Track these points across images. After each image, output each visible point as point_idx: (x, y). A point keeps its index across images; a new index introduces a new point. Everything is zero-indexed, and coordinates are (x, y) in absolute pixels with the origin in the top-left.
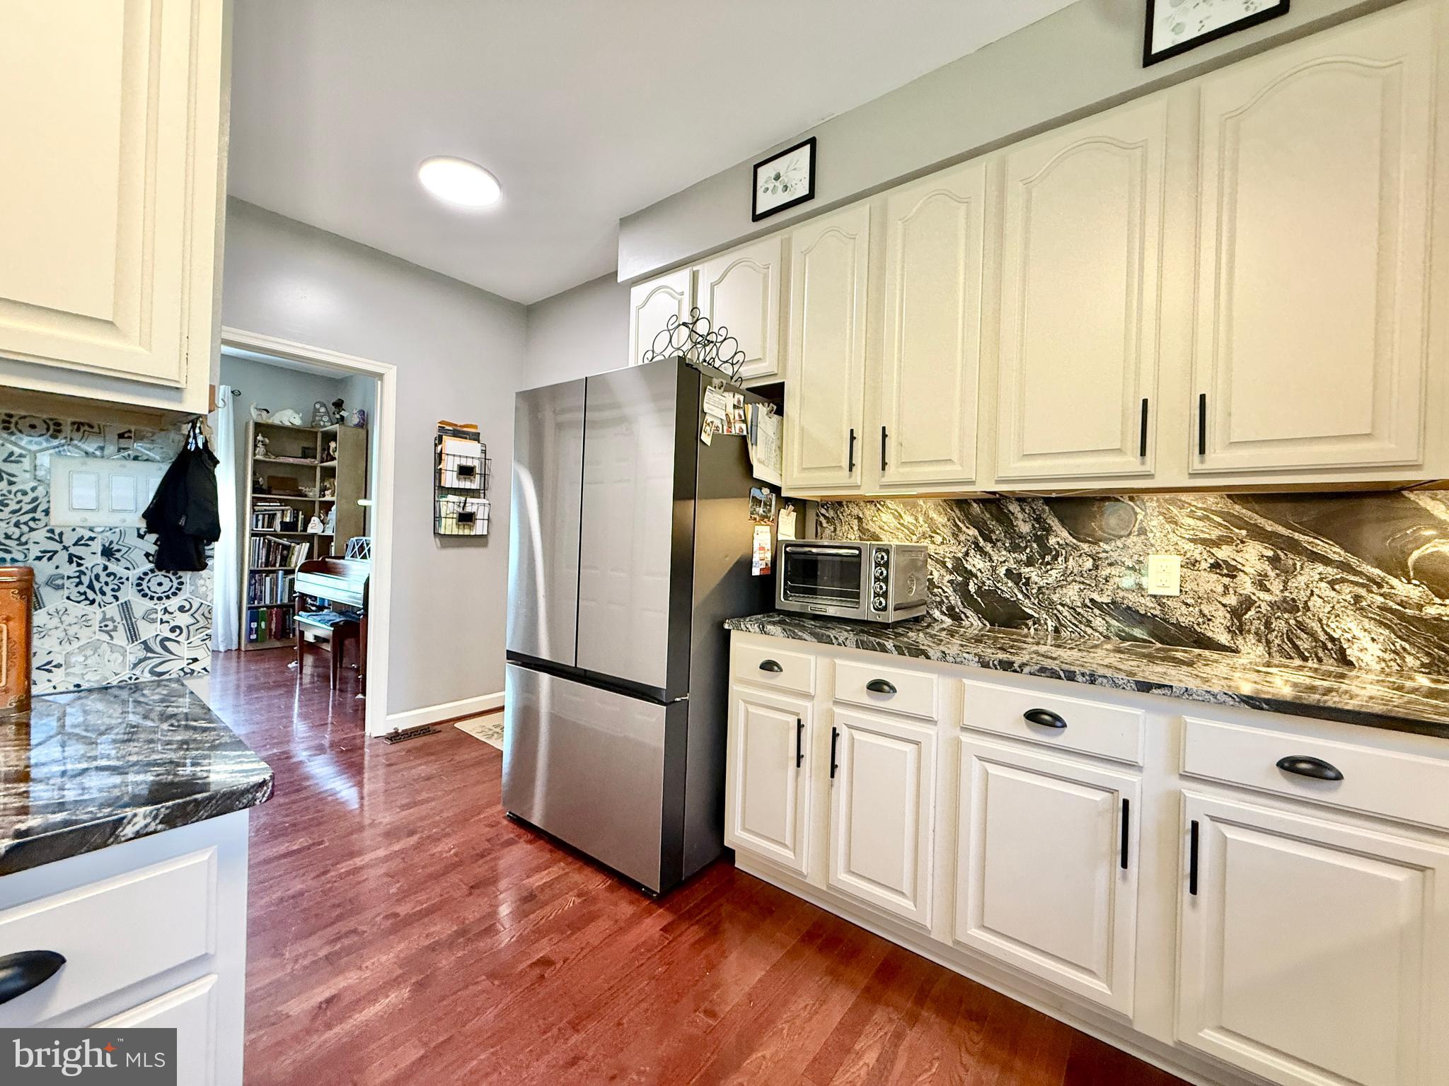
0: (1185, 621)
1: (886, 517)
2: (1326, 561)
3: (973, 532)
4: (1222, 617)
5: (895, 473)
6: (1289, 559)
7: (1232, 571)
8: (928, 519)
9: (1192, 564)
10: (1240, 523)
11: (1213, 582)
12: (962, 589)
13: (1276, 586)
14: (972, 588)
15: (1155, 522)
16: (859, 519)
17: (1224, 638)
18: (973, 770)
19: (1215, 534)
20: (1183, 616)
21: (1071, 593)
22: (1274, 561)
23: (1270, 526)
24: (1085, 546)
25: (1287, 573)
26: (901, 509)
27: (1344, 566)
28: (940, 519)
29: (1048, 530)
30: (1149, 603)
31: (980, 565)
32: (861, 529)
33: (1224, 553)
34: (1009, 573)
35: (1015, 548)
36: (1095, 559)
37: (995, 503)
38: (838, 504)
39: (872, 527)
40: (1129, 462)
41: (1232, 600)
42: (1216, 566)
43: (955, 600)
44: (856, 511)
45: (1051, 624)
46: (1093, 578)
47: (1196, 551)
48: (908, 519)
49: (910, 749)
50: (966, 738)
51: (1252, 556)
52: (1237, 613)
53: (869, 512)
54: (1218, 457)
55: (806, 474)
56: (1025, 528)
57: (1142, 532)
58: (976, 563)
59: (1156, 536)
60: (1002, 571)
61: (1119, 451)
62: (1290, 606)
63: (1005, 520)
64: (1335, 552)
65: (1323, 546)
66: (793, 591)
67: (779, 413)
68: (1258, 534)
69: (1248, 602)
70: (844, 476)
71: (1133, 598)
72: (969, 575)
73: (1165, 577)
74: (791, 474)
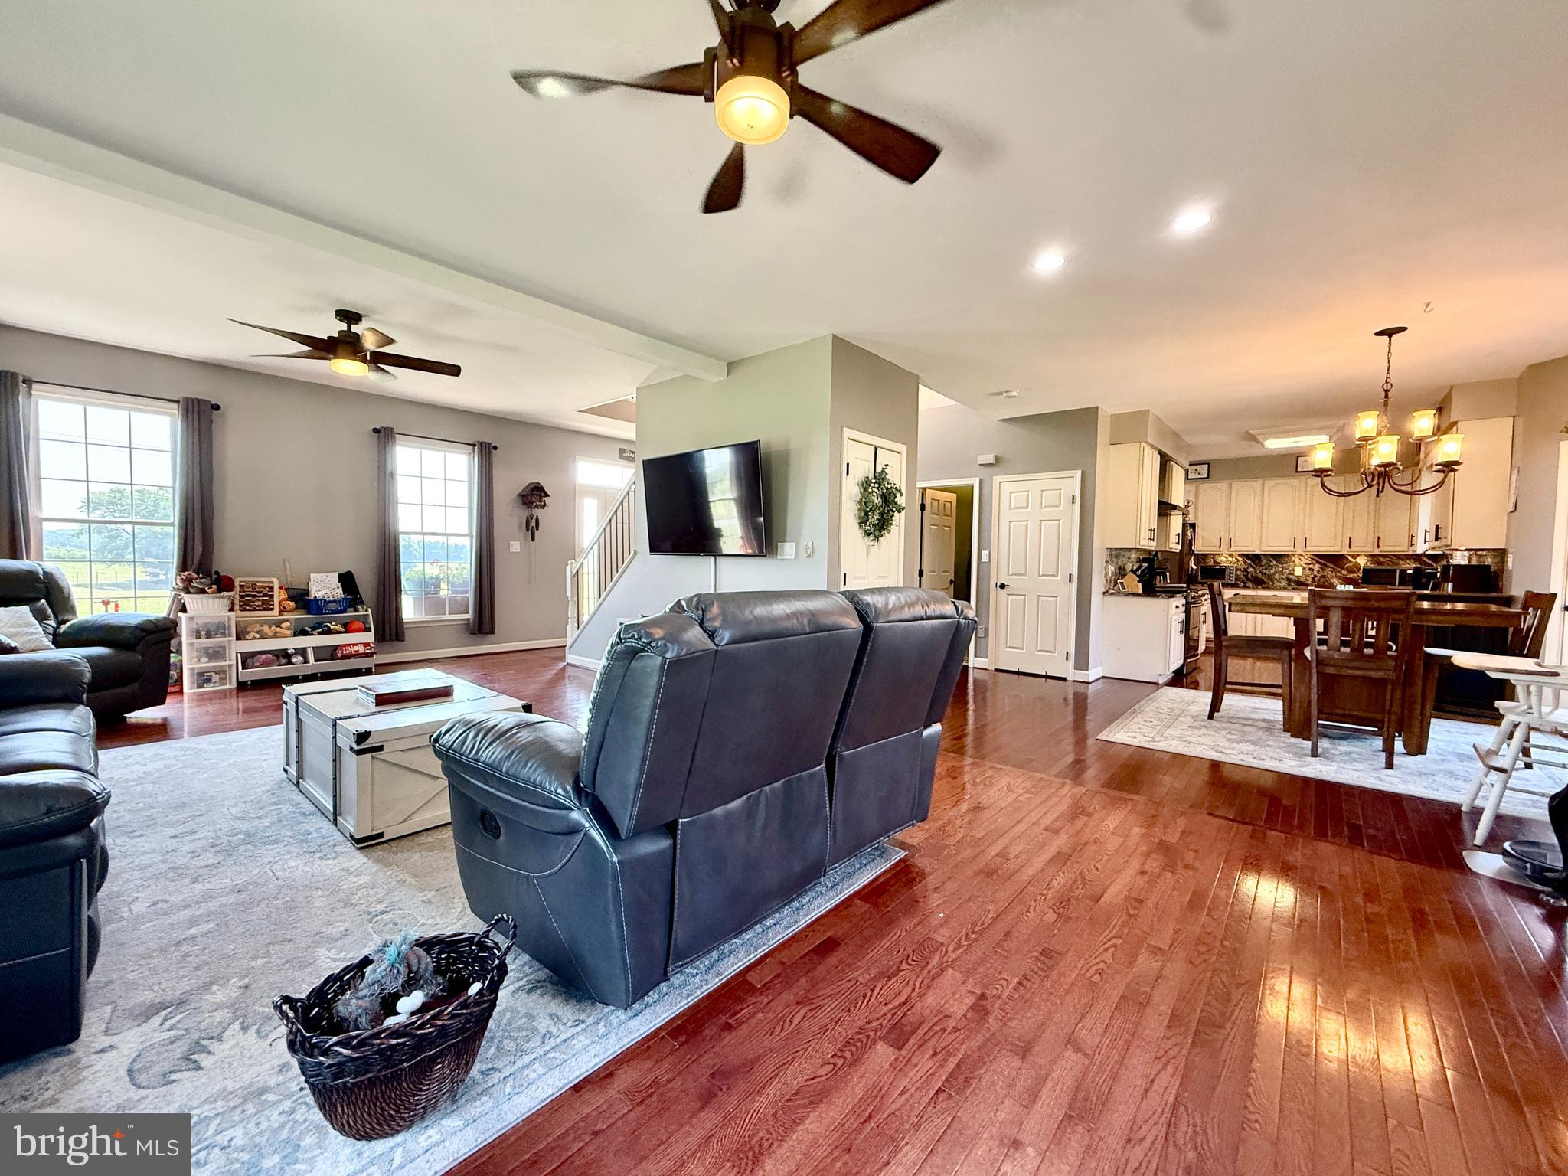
1: (1222, 558)
2: (1331, 568)
3: (1250, 562)
4: (1311, 579)
5: (1233, 549)
6: (1324, 567)
7: (1313, 570)
8: (1236, 559)
9: (1304, 569)
10: (1314, 560)
11: (1308, 572)
12: (1245, 576)
13: (1321, 573)
15: (1297, 560)
16: (1214, 559)
17: (1310, 584)
19: (1308, 562)
20: (1302, 580)
21: (1277, 576)
22: (1321, 568)
23: (1320, 561)
24: (1280, 566)
25: (1323, 570)
26: (1228, 556)
27: (1334, 569)
28: (1240, 559)
29: (1271, 562)
30: (1295, 577)
31: (1252, 570)
32: (1214, 561)
33: (1311, 566)
34: (1260, 572)
35: (1262, 566)
36: (1283, 568)
37: (1256, 555)
38: (1208, 555)
39: (1219, 561)
40: (1292, 549)
41: (1312, 576)
42: (1310, 569)
44: (1212, 557)
46: (1282, 572)
47: (1305, 566)
48: (1230, 559)
51: (1317, 567)
52: (1313, 578)
53: (1217, 557)
54: (1310, 549)
55: (1204, 548)
56: (1265, 562)
57: (1294, 562)
59: (1296, 562)
60: (1258, 571)
61: (1290, 547)
62: (1324, 576)
63: (1260, 560)
64: (1332, 566)
65: (1329, 564)
66: (1203, 578)
67: (1194, 531)
68: (1318, 562)
69: (1316, 576)
70: (1217, 549)
71: (1291, 576)
72: (1248, 573)
73: (1298, 571)
74: (1199, 547)
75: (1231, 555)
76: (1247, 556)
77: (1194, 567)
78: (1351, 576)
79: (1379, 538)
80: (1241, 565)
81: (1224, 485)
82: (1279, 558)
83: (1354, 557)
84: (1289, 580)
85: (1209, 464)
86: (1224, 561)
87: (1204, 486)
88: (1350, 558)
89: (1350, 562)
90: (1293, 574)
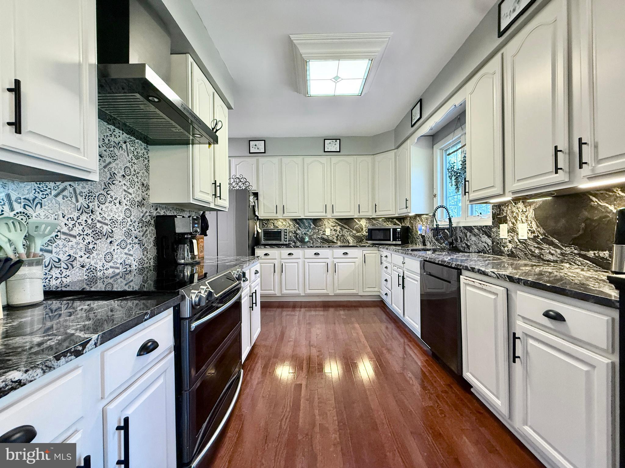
0: (331, 239)
1: (280, 223)
2: (347, 229)
3: (298, 225)
4: (335, 238)
5: (285, 215)
6: (343, 228)
7: (336, 231)
8: (288, 223)
9: (331, 230)
10: (337, 223)
11: (334, 232)
12: (296, 237)
13: (341, 233)
14: (298, 237)
15: (326, 223)
16: (273, 223)
17: (336, 241)
18: (307, 264)
19: (334, 225)
20: (331, 238)
21: (315, 236)
22: (341, 229)
23: (340, 224)
24: (317, 228)
25: (342, 230)
26: (283, 221)
27: (348, 229)
28: (291, 223)
29: (311, 225)
30: (326, 237)
31: (299, 232)
32: (274, 225)
33: (335, 228)
34: (304, 233)
35: (305, 228)
36: (318, 230)
37: (301, 220)
38: (268, 220)
39: (276, 225)
40: (324, 214)
41: (336, 235)
42: (334, 230)
43: (295, 239)
44: (272, 221)
45: (312, 242)
46: (318, 233)
47: (332, 228)
48: (284, 223)
49: (296, 264)
50: (305, 260)
51: (338, 228)
52: (337, 237)
53: (276, 222)
54: (335, 214)
55: (265, 214)
56: (307, 225)
57: (325, 225)
58: (298, 232)
59: (326, 225)
60: (303, 233)
61: (323, 212)
62: (343, 236)
63: (304, 223)
64: (347, 227)
66: (265, 240)
67: (257, 199)
68: (339, 225)
69: (338, 235)
70: (275, 215)
71: (324, 236)
72: (297, 234)
73: (328, 232)
74: (261, 213)
75: (285, 220)
76: (295, 220)
77: (260, 231)
78: (358, 234)
79: (376, 205)
80: (292, 228)
81: (276, 160)
82: (316, 221)
83: (360, 219)
84: (323, 239)
85: (265, 141)
86: (281, 225)
87: (262, 160)
88: (357, 221)
89: (357, 224)
90: (325, 234)
